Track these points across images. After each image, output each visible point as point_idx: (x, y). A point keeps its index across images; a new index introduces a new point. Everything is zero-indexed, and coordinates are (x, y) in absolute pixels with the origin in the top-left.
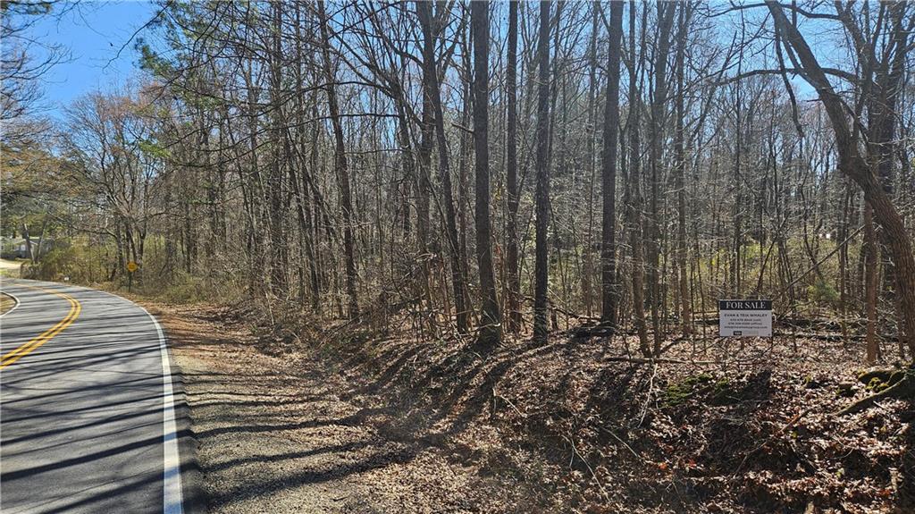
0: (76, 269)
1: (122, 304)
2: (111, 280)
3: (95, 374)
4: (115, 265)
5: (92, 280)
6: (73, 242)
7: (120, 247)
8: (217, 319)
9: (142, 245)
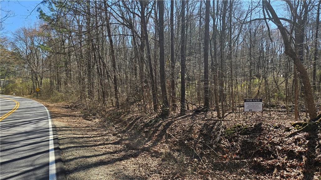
0: (18, 90)
1: (35, 103)
2: (30, 94)
3: (25, 128)
4: (32, 89)
5: (23, 94)
6: (16, 81)
7: (33, 82)
8: (68, 108)
9: (41, 82)
